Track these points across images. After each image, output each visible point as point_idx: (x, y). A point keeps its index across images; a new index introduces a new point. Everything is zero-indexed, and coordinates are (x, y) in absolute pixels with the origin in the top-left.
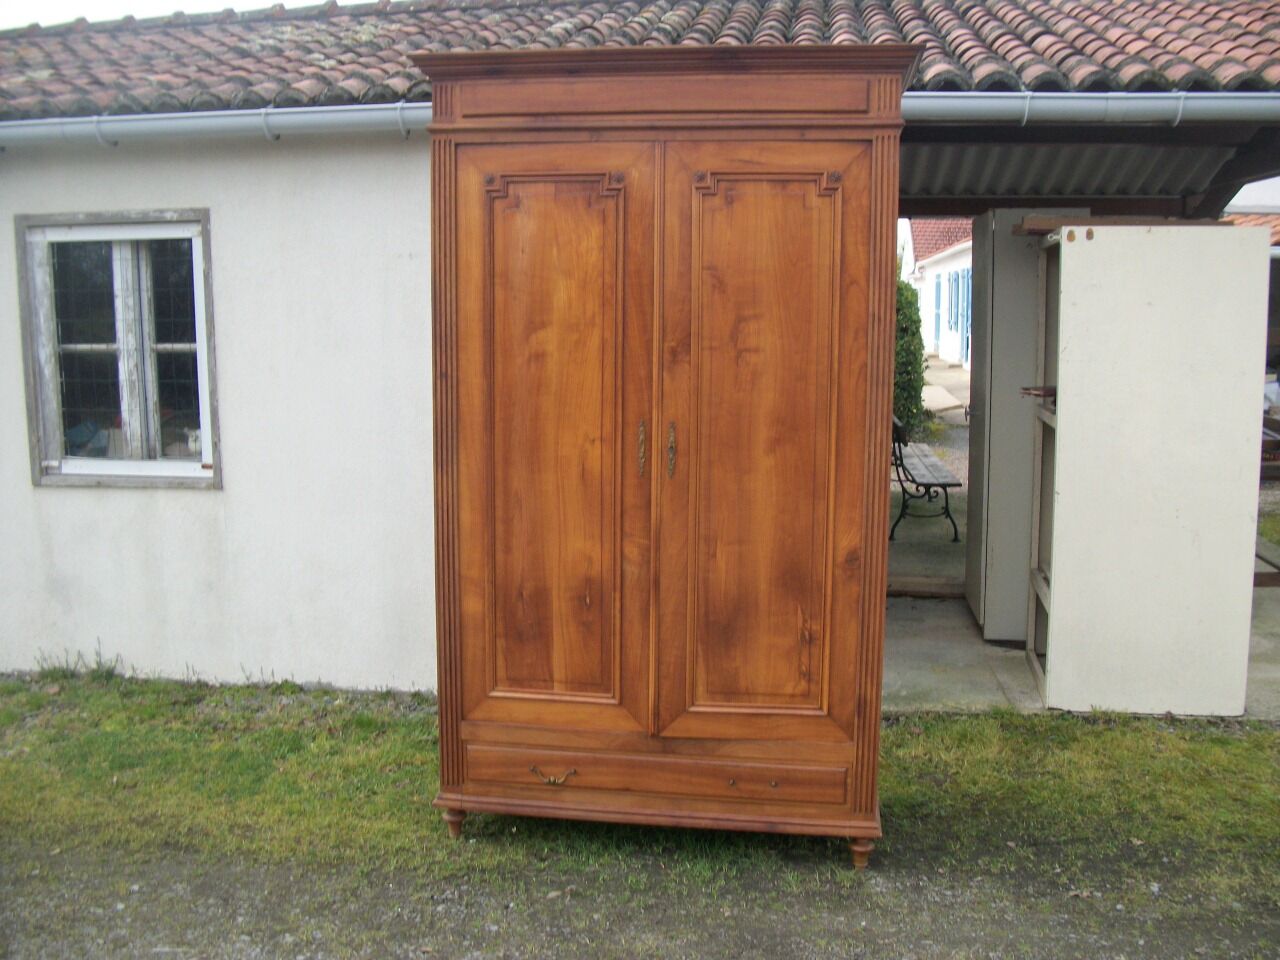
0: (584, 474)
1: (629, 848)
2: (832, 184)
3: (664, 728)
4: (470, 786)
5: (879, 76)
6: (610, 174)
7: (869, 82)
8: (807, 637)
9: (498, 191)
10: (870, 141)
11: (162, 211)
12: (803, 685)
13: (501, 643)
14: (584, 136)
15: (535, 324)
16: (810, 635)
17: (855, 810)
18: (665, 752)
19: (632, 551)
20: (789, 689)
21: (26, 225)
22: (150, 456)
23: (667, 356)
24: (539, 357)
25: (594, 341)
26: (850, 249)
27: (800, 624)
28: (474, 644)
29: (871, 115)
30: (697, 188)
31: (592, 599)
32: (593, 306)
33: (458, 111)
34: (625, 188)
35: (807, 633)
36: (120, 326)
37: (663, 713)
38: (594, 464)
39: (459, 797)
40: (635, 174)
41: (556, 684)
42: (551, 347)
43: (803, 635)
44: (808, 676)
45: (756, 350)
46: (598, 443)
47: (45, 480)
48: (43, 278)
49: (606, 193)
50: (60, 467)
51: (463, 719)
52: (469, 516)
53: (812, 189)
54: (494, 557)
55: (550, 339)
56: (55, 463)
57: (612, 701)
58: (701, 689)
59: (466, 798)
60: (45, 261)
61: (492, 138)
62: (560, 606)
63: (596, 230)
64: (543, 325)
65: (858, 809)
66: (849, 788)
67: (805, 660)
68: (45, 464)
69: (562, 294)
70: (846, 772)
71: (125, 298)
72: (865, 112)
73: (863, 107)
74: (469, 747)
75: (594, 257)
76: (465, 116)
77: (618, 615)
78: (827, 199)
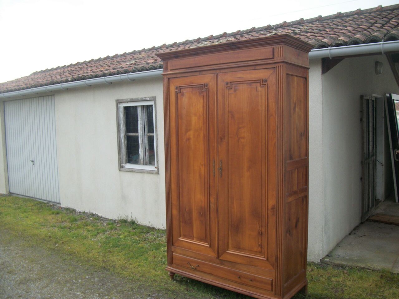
0: (200, 175)
1: (214, 293)
2: (264, 82)
3: (220, 256)
4: (174, 265)
5: (277, 46)
6: (204, 84)
7: (273, 49)
8: (260, 233)
9: (179, 91)
10: (275, 68)
11: (146, 98)
12: (259, 249)
13: (181, 224)
14: (198, 73)
15: (188, 130)
16: (261, 232)
17: (275, 294)
18: (221, 264)
19: (212, 200)
20: (255, 249)
21: (118, 102)
22: (146, 164)
23: (219, 140)
24: (189, 139)
25: (202, 135)
26: (270, 104)
27: (258, 229)
28: (175, 223)
29: (275, 59)
30: (226, 87)
31: (204, 213)
32: (201, 124)
33: (169, 68)
34: (208, 88)
35: (260, 232)
36: (139, 129)
37: (220, 252)
38: (203, 173)
39: (171, 268)
40: (210, 84)
41: (195, 239)
42: (191, 137)
43: (259, 232)
44: (261, 246)
45: (244, 138)
46: (203, 166)
47: (122, 169)
48: (122, 116)
49: (204, 90)
50: (125, 166)
51: (173, 245)
52: (173, 186)
53: (259, 84)
54: (179, 198)
55: (191, 134)
56: (124, 165)
57: (208, 246)
58: (230, 246)
59: (173, 269)
60: (122, 111)
61: (176, 76)
62: (195, 214)
63: (201, 101)
64: (190, 130)
65: (276, 294)
66: (273, 286)
67: (260, 240)
68: (122, 165)
69: (194, 120)
70: (272, 281)
71: (140, 121)
72: (273, 58)
73: (272, 57)
74: (174, 254)
75: (201, 109)
76: (171, 70)
77: (209, 219)
78: (263, 88)
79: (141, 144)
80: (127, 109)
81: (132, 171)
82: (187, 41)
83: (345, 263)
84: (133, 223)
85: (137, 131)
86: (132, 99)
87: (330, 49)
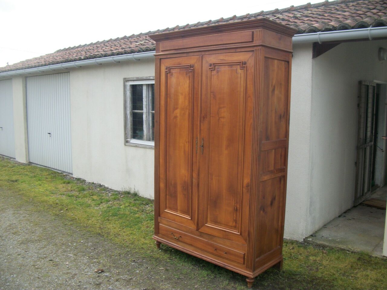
0: (185, 151)
1: (194, 263)
2: (243, 65)
3: (200, 229)
4: (160, 235)
5: (256, 30)
6: (191, 65)
7: (253, 32)
8: (236, 209)
9: (169, 71)
10: (253, 51)
11: (150, 77)
12: (234, 224)
13: (167, 196)
14: (185, 55)
15: (175, 109)
16: (237, 209)
17: (247, 267)
18: (200, 236)
19: (195, 175)
20: (231, 224)
21: (126, 80)
22: (149, 140)
23: (202, 119)
24: (176, 117)
25: (187, 113)
26: (248, 86)
27: (234, 204)
28: (162, 195)
29: (254, 43)
30: (210, 68)
31: (188, 187)
32: (187, 103)
34: (194, 69)
35: (235, 207)
36: (144, 106)
37: (200, 225)
38: (187, 149)
39: (157, 237)
40: (196, 65)
41: (178, 211)
42: (178, 115)
43: (234, 208)
44: (236, 221)
45: (224, 118)
46: (188, 143)
47: (127, 144)
48: (129, 94)
49: (190, 71)
50: (130, 141)
51: (159, 216)
52: (162, 161)
53: (239, 67)
54: (166, 172)
55: (178, 112)
56: (129, 140)
57: (190, 218)
58: (209, 219)
59: (159, 238)
60: (129, 89)
61: (167, 57)
62: (179, 188)
63: (188, 82)
64: (177, 108)
66: (245, 259)
67: (235, 216)
68: (127, 140)
69: (181, 99)
70: (244, 254)
71: (145, 99)
72: (252, 42)
73: (251, 40)
74: (160, 224)
75: (187, 89)
76: (162, 51)
77: (191, 193)
78: (243, 70)
79: (145, 120)
80: (134, 87)
81: (136, 146)
82: (199, 23)
83: (326, 244)
84: (135, 195)
85: (142, 109)
86: (138, 78)
87: (320, 34)
